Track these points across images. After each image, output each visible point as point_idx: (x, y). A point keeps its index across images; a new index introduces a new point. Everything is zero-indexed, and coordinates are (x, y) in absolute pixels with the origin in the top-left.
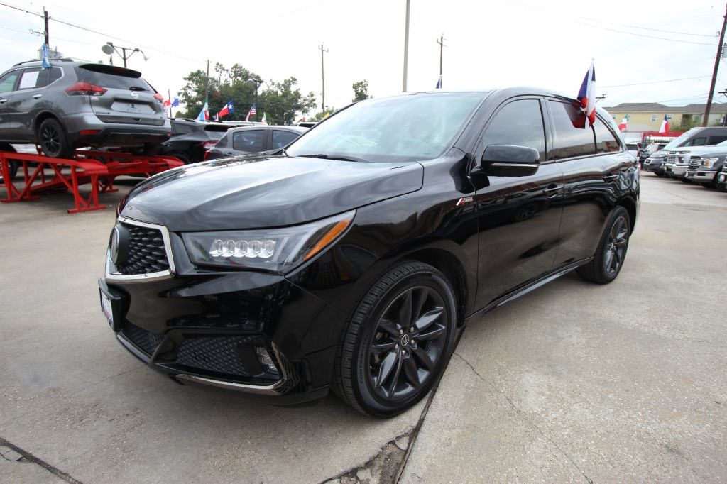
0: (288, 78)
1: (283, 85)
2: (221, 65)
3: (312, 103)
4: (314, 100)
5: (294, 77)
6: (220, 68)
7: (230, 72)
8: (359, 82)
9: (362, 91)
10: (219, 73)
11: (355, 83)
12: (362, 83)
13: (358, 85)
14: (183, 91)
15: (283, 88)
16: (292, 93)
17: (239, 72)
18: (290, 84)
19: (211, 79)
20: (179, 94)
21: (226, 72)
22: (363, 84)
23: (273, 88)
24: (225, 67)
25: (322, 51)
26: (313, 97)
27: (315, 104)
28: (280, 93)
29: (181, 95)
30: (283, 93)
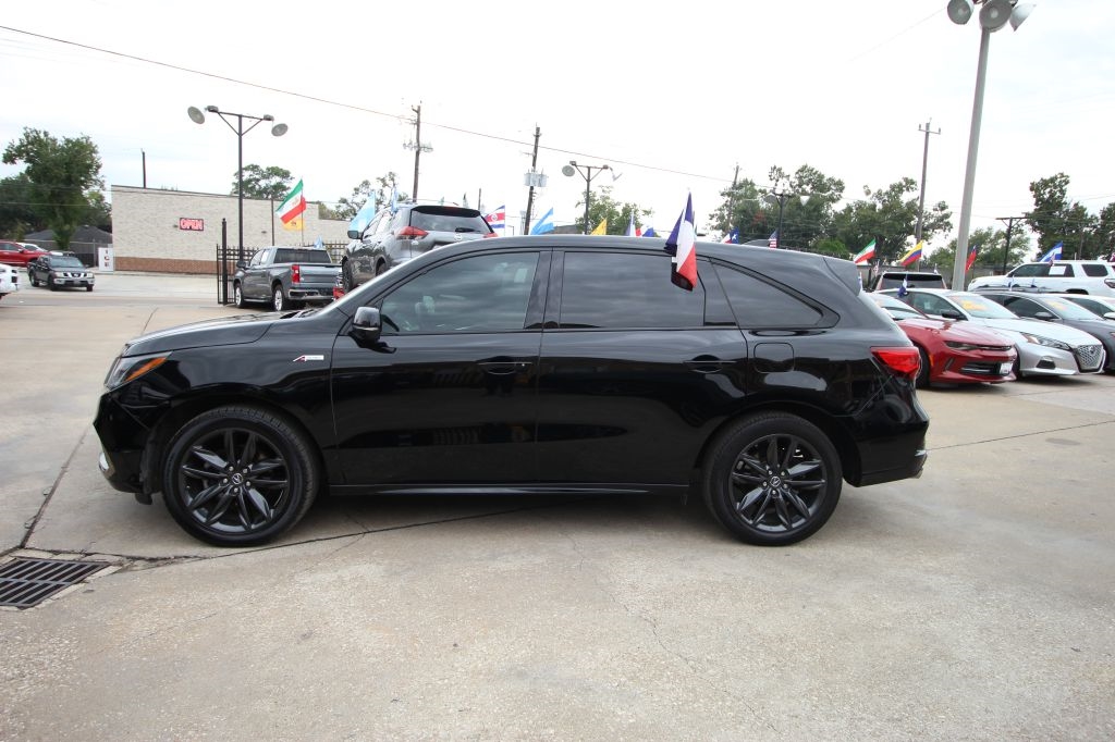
0: (897, 180)
1: (887, 193)
2: (780, 170)
3: (942, 223)
4: (947, 216)
5: (910, 178)
6: (777, 173)
7: (792, 179)
8: (1047, 177)
9: (1052, 195)
10: (774, 181)
11: (1037, 180)
12: (1053, 180)
13: (1045, 183)
14: (718, 212)
15: (886, 198)
16: (903, 205)
17: (807, 175)
18: (901, 191)
19: (760, 191)
20: (712, 217)
21: (785, 179)
22: (1057, 182)
23: (868, 200)
24: (786, 171)
25: (927, 134)
26: (945, 212)
27: (948, 224)
28: (879, 206)
29: (715, 219)
30: (885, 207)
